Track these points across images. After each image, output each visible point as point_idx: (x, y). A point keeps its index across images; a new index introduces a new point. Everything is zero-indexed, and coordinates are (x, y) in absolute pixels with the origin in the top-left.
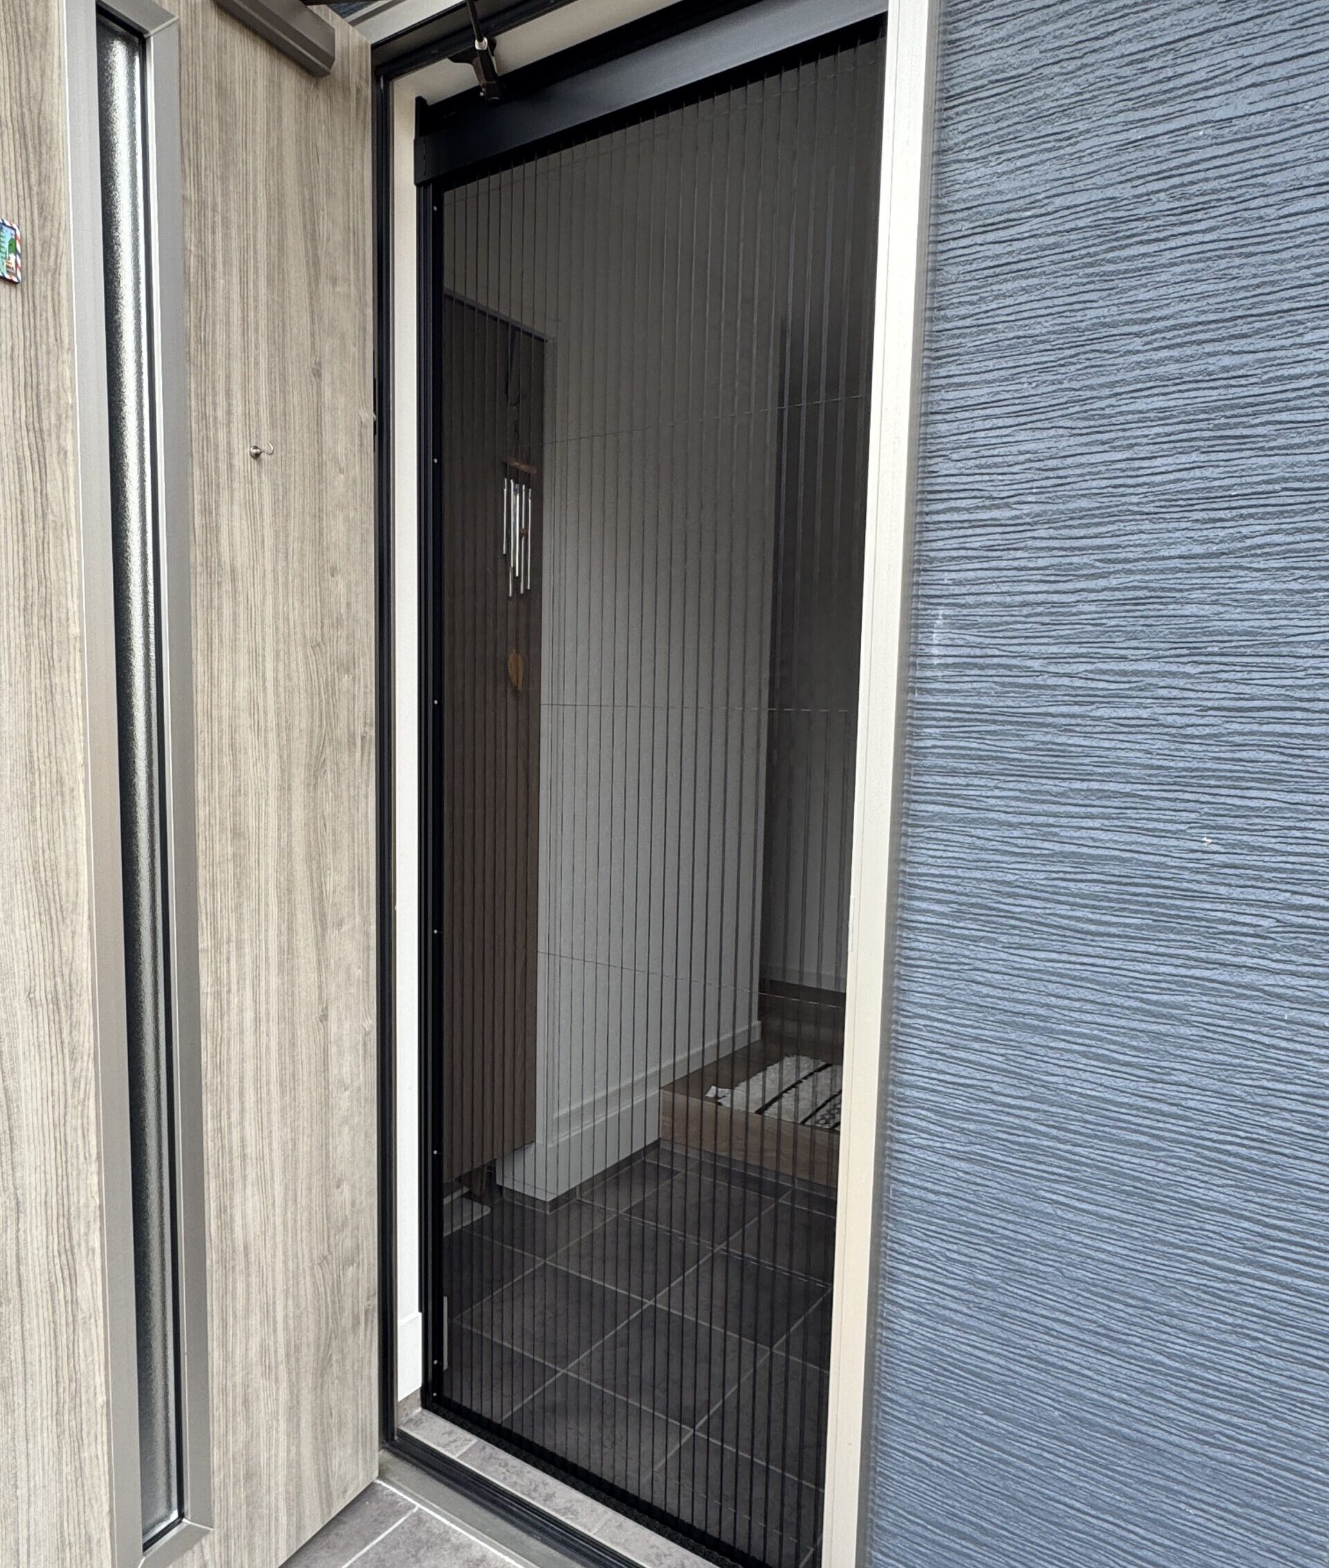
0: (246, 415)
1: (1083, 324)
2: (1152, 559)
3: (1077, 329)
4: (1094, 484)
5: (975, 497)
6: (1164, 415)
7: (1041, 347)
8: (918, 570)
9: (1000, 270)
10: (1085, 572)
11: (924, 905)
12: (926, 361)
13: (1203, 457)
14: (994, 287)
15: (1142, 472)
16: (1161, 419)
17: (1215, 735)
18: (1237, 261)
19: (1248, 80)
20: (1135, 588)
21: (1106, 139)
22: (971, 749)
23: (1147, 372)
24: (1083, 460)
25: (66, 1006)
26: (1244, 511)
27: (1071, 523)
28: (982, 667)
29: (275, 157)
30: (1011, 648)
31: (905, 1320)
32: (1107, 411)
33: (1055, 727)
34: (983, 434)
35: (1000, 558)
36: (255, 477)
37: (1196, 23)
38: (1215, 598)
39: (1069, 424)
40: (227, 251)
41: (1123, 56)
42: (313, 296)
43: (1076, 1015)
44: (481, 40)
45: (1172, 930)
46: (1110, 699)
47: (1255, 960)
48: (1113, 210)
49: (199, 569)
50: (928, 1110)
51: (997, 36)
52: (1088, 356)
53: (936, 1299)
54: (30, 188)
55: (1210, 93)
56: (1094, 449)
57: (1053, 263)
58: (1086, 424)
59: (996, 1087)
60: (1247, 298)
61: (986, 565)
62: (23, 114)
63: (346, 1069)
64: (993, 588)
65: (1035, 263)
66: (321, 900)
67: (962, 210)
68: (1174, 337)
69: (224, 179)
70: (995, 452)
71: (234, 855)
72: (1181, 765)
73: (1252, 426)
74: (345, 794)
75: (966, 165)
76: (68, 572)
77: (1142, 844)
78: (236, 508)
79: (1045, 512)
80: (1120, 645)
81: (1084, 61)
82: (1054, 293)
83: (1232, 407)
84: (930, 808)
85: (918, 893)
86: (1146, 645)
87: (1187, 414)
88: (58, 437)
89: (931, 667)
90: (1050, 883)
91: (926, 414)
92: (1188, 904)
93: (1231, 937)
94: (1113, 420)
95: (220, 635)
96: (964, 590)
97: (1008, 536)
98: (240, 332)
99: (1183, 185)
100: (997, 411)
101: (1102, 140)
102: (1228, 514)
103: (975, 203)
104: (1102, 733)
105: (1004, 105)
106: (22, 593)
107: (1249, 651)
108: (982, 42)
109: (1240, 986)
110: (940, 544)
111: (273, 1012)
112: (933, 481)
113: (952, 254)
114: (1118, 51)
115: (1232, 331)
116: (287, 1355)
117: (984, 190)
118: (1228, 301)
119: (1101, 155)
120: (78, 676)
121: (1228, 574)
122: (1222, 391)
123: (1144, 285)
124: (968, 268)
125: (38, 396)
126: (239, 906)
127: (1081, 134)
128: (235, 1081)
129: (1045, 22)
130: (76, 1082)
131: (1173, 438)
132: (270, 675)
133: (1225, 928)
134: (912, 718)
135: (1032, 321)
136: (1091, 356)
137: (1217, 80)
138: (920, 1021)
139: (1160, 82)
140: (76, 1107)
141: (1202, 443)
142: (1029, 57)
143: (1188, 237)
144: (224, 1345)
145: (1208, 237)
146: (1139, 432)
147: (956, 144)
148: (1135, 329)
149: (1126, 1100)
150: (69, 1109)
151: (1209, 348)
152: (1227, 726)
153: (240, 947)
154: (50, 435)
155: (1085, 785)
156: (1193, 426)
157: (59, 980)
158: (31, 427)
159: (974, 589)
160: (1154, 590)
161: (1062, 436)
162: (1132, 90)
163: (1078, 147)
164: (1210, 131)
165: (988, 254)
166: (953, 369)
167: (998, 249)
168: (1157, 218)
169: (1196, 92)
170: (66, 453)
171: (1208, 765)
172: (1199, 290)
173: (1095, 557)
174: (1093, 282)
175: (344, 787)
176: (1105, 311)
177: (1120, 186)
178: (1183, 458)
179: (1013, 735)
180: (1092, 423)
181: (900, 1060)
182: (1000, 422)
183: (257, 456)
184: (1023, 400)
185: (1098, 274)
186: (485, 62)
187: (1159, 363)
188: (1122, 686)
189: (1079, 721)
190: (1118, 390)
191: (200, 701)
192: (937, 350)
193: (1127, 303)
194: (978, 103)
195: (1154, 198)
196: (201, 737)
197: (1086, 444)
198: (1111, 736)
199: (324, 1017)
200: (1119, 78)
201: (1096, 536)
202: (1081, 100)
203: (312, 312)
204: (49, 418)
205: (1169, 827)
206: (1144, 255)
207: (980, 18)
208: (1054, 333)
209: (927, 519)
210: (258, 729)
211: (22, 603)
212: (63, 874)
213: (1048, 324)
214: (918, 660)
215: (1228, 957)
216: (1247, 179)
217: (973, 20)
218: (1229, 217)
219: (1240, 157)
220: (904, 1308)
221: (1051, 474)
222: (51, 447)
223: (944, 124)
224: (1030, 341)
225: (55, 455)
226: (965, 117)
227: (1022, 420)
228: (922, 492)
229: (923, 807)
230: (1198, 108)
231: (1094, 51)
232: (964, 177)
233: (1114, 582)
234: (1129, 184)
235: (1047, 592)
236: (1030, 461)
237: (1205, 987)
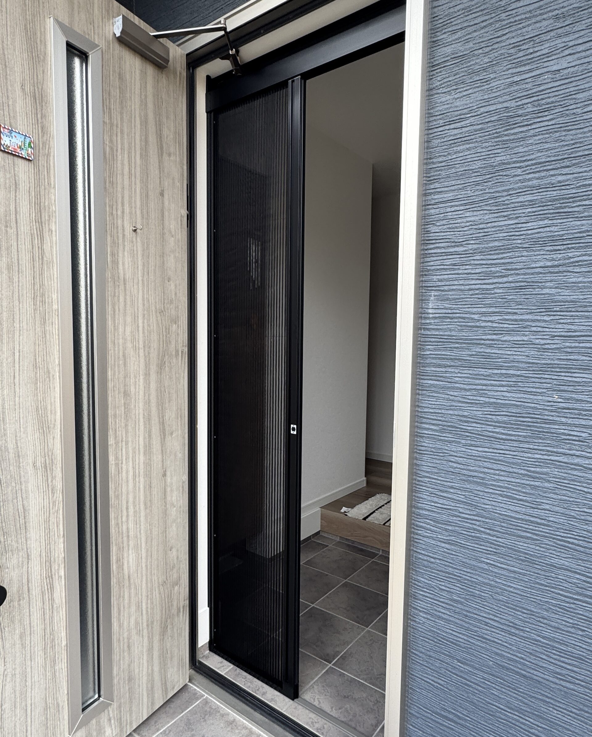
0: (131, 213)
1: (495, 164)
2: (528, 268)
3: (492, 166)
4: (501, 235)
5: (447, 242)
6: (532, 203)
7: (476, 174)
8: (422, 275)
9: (456, 141)
10: (497, 275)
11: (427, 426)
12: (424, 182)
13: (550, 222)
14: (454, 148)
15: (522, 229)
16: (530, 205)
17: (558, 348)
18: (564, 133)
19: (567, 52)
20: (521, 282)
21: (503, 81)
22: (447, 355)
23: (524, 184)
24: (496, 224)
25: (50, 469)
26: (570, 246)
27: (490, 253)
28: (451, 318)
29: (144, 104)
30: (464, 310)
31: (421, 617)
32: (506, 202)
33: (485, 345)
34: (450, 214)
35: (459, 269)
36: (134, 240)
37: (543, 28)
38: (557, 286)
39: (489, 208)
40: (122, 144)
41: (510, 44)
42: (160, 162)
43: (497, 477)
44: (232, 50)
45: (540, 438)
46: (509, 332)
47: (579, 452)
48: (507, 113)
49: (110, 280)
50: (430, 520)
51: (454, 38)
52: (497, 178)
53: (435, 608)
54: (38, 120)
55: (549, 59)
56: (500, 219)
57: (481, 137)
58: (497, 208)
59: (461, 510)
60: (568, 150)
61: (452, 272)
62: (35, 90)
63: (174, 498)
64: (456, 283)
65: (472, 137)
66: (163, 423)
67: (440, 115)
68: (536, 168)
69: (121, 113)
70: (456, 222)
71: (125, 404)
72: (543, 362)
73: (572, 207)
74: (174, 377)
75: (441, 95)
76: (52, 282)
77: (525, 398)
78: (126, 253)
79: (479, 248)
80: (514, 308)
81: (493, 47)
82: (481, 151)
83: (563, 199)
84: (430, 382)
85: (424, 420)
86: (526, 307)
87: (542, 202)
88: (49, 225)
89: (429, 318)
90: (484, 416)
91: (425, 205)
92: (547, 426)
93: (568, 441)
94: (509, 206)
95: (119, 308)
96: (443, 283)
97: (462, 259)
98: (128, 178)
99: (538, 100)
100: (457, 203)
101: (501, 82)
102: (562, 247)
103: (445, 112)
104: (507, 347)
105: (457, 68)
106: (33, 291)
107: (573, 310)
108: (447, 41)
109: (572, 464)
110: (432, 263)
111: (142, 472)
112: (429, 235)
113: (436, 134)
114: (508, 42)
115: (562, 165)
116: (148, 625)
117: (449, 106)
118: (560, 151)
119: (501, 88)
120: (57, 327)
121: (563, 275)
122: (558, 192)
123: (522, 146)
124: (443, 140)
125: (40, 207)
126: (126, 425)
127: (492, 79)
128: (124, 502)
129: (475, 31)
130: (54, 502)
131: (536, 213)
132: (141, 325)
133: (565, 437)
134: (420, 341)
135: (472, 163)
136: (498, 177)
137: (553, 53)
138: (426, 479)
139: (527, 55)
140: (54, 514)
141: (549, 216)
142: (468, 47)
143: (541, 123)
144: (119, 620)
145: (550, 123)
146: (521, 211)
147: (436, 86)
148: (518, 165)
149: (520, 517)
150: (51, 514)
151: (552, 173)
152: (564, 344)
153: (127, 443)
154: (45, 224)
155: (499, 371)
156: (545, 208)
157: (47, 458)
158: (37, 221)
159: (448, 283)
160: (529, 282)
161: (486, 214)
162: (515, 59)
163: (491, 85)
164: (550, 76)
165: (451, 134)
166: (437, 185)
167: (456, 131)
168: (527, 115)
169: (543, 58)
170: (52, 231)
171: (556, 362)
172: (547, 146)
173: (502, 268)
174: (499, 145)
175: (174, 374)
176: (504, 158)
177: (510, 102)
178: (541, 223)
179: (466, 349)
180: (499, 208)
181: (418, 497)
182: (458, 208)
183: (135, 231)
184: (468, 198)
185: (501, 141)
186: (234, 59)
187: (529, 180)
188: (515, 326)
189: (496, 342)
190: (511, 193)
191: (110, 337)
192: (429, 177)
193: (514, 154)
194: (446, 68)
195: (525, 106)
196: (110, 352)
197: (497, 217)
198: (511, 349)
199: (164, 475)
200: (509, 54)
201: (502, 259)
202: (492, 65)
203: (160, 168)
204: (45, 217)
205: (538, 390)
206: (521, 132)
207: (446, 30)
208: (481, 168)
209: (426, 252)
210: (135, 348)
211: (33, 295)
212: (49, 412)
213: (479, 164)
214: (423, 315)
215: (567, 451)
216: (567, 96)
217: (444, 31)
218: (560, 113)
219: (564, 87)
220: (420, 611)
221: (481, 231)
222: (46, 229)
223: (431, 77)
224: (471, 172)
225: (47, 233)
226: (440, 74)
227: (468, 207)
228: (424, 240)
229: (426, 381)
230: (545, 66)
231: (497, 43)
232: (440, 100)
233: (510, 279)
234: (514, 101)
235: (481, 284)
236: (472, 225)
237: (556, 465)
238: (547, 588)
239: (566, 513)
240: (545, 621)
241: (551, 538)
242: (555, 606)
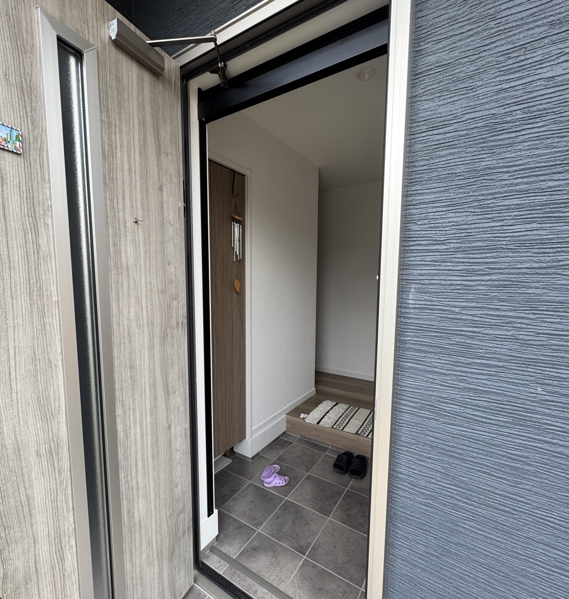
0: (131, 206)
1: (480, 168)
2: (513, 268)
3: (477, 170)
4: (485, 236)
5: (429, 240)
6: (519, 207)
7: (459, 178)
8: (403, 269)
9: (439, 146)
10: (480, 273)
11: (406, 403)
12: (406, 184)
13: (539, 226)
14: (437, 153)
15: (508, 231)
16: (517, 209)
17: (544, 345)
18: (557, 140)
19: (562, 59)
20: (504, 280)
21: (491, 88)
22: (427, 342)
23: (511, 188)
24: (480, 225)
25: (56, 453)
26: (559, 249)
27: (473, 252)
28: (432, 310)
29: (141, 106)
30: (445, 303)
31: (398, 563)
32: (491, 205)
33: (465, 336)
34: (432, 214)
35: (440, 266)
36: (136, 230)
37: (535, 35)
38: (544, 286)
39: (473, 210)
40: (121, 142)
41: (499, 52)
42: (159, 159)
43: (475, 455)
44: (221, 63)
45: (522, 425)
46: (491, 326)
47: (563, 442)
48: (494, 119)
49: (112, 268)
50: (408, 483)
51: (438, 47)
52: (481, 181)
53: (412, 557)
54: (26, 113)
55: (542, 66)
56: (485, 221)
57: (465, 142)
58: (481, 210)
59: (438, 479)
60: (561, 156)
61: (433, 268)
62: (21, 81)
63: (178, 445)
64: (436, 278)
65: (456, 142)
66: (167, 385)
67: (422, 121)
68: (524, 173)
69: (120, 114)
70: (438, 221)
71: (131, 376)
72: (526, 356)
73: (564, 212)
74: (175, 344)
75: (424, 102)
76: (51, 275)
77: (507, 388)
78: (128, 243)
79: (461, 247)
80: (497, 304)
81: (480, 55)
82: (466, 155)
83: (554, 204)
84: (409, 364)
85: (404, 397)
86: (510, 305)
87: (530, 207)
88: (44, 219)
89: (409, 308)
90: (463, 399)
91: (406, 206)
92: (530, 415)
93: (551, 431)
94: (494, 209)
95: (122, 293)
96: (424, 278)
97: (444, 257)
98: (128, 174)
99: (529, 107)
100: (438, 205)
101: (488, 89)
102: (551, 250)
103: (428, 118)
104: (488, 340)
105: (441, 76)
106: (28, 286)
107: (561, 310)
108: (432, 50)
109: (555, 452)
110: (413, 259)
111: (149, 431)
112: (409, 233)
113: (418, 139)
114: (496, 50)
115: (554, 171)
116: (158, 555)
117: (433, 112)
118: (552, 157)
119: (489, 95)
120: (57, 318)
121: (551, 276)
122: (548, 197)
123: (508, 151)
124: (425, 145)
125: (33, 203)
126: (133, 395)
127: (478, 87)
128: (133, 461)
129: (461, 40)
130: (61, 482)
131: (523, 217)
132: (144, 305)
133: (548, 427)
134: (400, 328)
135: (455, 167)
136: (483, 181)
137: (546, 60)
138: (404, 448)
139: (518, 62)
140: (62, 492)
141: (538, 219)
142: (454, 55)
143: (531, 130)
145: (542, 129)
146: (506, 214)
147: (419, 94)
148: (505, 170)
149: (499, 492)
150: (58, 494)
151: (542, 178)
152: (549, 341)
153: (134, 410)
154: (40, 218)
155: (479, 361)
156: (533, 212)
157: (52, 443)
158: (30, 215)
159: (428, 278)
160: (513, 281)
161: (469, 215)
162: (504, 66)
163: (477, 92)
164: (543, 83)
165: (434, 139)
166: (418, 187)
167: (439, 137)
168: (516, 122)
169: (535, 66)
170: (48, 226)
171: (540, 358)
172: (537, 153)
173: (486, 267)
174: (484, 150)
175: (175, 342)
176: (490, 162)
177: (497, 109)
178: (528, 226)
179: (446, 338)
180: (484, 210)
181: (396, 462)
182: (440, 209)
183: (136, 222)
184: (451, 200)
185: (486, 147)
186: (222, 72)
187: (517, 185)
188: (498, 321)
189: (477, 334)
190: (496, 196)
191: (114, 319)
192: (411, 179)
193: (501, 159)
194: (429, 76)
195: (514, 113)
196: (115, 333)
197: (481, 219)
198: (492, 342)
199: (169, 428)
200: (497, 62)
201: (485, 258)
202: (478, 73)
203: (158, 166)
204: (39, 211)
205: (520, 382)
206: (509, 138)
207: (430, 40)
208: (465, 172)
209: (407, 248)
210: (139, 326)
211: (28, 290)
212: (53, 400)
213: (463, 168)
214: (403, 305)
215: (550, 439)
216: (562, 103)
217: (427, 41)
218: (552, 120)
219: (559, 94)
220: (398, 558)
221: (464, 231)
222: (41, 224)
223: (414, 85)
224: (454, 175)
225: (43, 227)
226: (424, 82)
227: (450, 208)
228: (405, 237)
229: (406, 364)
230: (537, 73)
231: (485, 51)
232: (423, 107)
233: (494, 278)
234: (502, 108)
235: (462, 280)
236: (454, 225)
237: (537, 451)
238: (524, 557)
239: (547, 495)
240: (522, 586)
241: (530, 514)
242: (533, 575)
